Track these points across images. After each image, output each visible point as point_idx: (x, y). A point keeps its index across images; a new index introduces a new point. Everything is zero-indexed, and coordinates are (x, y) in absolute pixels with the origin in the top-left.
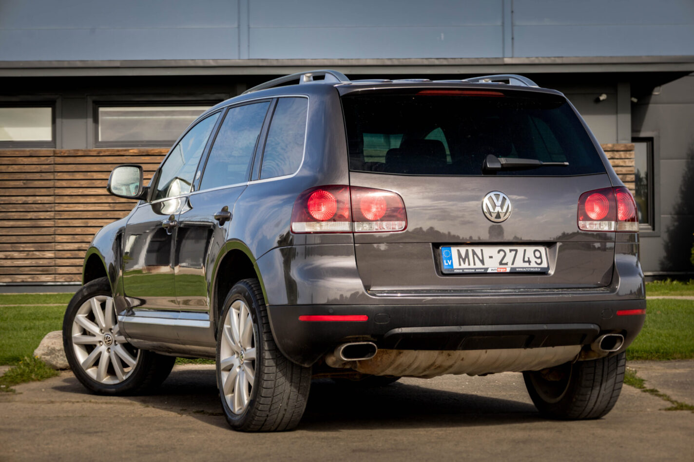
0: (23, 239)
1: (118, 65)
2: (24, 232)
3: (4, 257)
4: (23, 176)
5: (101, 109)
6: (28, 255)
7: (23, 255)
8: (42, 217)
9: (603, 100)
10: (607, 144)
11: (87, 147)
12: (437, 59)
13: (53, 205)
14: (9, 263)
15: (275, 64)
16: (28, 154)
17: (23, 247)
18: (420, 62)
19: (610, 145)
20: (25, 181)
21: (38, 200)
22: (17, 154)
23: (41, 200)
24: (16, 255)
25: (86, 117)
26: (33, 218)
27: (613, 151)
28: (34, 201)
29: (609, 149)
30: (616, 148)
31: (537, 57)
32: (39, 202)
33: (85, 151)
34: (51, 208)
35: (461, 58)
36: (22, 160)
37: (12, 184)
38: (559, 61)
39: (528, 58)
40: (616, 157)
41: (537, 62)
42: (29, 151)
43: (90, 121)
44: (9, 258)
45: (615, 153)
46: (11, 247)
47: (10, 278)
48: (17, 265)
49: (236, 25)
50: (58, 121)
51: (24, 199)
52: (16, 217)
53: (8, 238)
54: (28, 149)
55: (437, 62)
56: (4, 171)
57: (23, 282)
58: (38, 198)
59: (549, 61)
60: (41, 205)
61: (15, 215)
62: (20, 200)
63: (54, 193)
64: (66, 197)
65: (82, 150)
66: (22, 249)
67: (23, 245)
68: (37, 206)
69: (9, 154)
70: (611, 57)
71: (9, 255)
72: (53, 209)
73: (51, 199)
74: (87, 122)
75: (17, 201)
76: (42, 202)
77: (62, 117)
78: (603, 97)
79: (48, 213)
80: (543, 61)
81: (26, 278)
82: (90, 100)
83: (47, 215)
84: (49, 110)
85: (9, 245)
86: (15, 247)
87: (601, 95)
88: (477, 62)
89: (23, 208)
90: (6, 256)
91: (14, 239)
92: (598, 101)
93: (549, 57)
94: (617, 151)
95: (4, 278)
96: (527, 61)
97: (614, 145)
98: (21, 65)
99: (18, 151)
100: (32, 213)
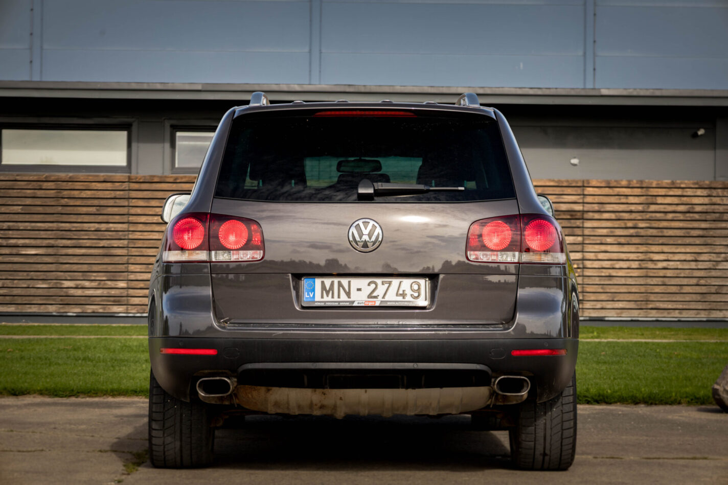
0: (95, 268)
1: (200, 88)
2: (96, 261)
3: (74, 286)
4: (96, 202)
5: (179, 134)
6: (99, 284)
7: (94, 284)
8: (115, 245)
9: (701, 135)
10: (704, 181)
11: (163, 173)
12: (531, 88)
13: (127, 233)
14: (79, 292)
15: (363, 90)
16: (102, 179)
17: (94, 276)
18: (513, 91)
19: (707, 182)
20: (98, 208)
21: (111, 228)
22: (91, 179)
23: (115, 228)
24: (87, 284)
25: (163, 141)
26: (106, 245)
27: (710, 188)
28: (107, 228)
29: (706, 187)
30: (713, 186)
31: (635, 89)
32: (113, 229)
33: (161, 177)
34: (125, 235)
35: (556, 88)
36: (95, 186)
37: (84, 210)
38: (658, 93)
39: (625, 89)
40: (714, 195)
41: (635, 93)
42: (103, 176)
43: (167, 146)
44: (80, 287)
45: (713, 190)
46: (83, 276)
47: (80, 308)
48: (87, 295)
49: (307, 50)
50: (134, 145)
51: (97, 226)
52: (88, 245)
53: (79, 266)
54: (102, 174)
55: (531, 92)
56: (77, 197)
57: (93, 312)
58: (111, 225)
59: (648, 93)
60: (114, 233)
61: (86, 243)
62: (93, 227)
63: (128, 220)
64: (141, 225)
65: (158, 177)
66: (93, 278)
67: (95, 274)
68: (110, 233)
69: (82, 179)
70: (712, 90)
71: (80, 284)
72: (126, 237)
73: (125, 226)
74: (163, 147)
75: (89, 228)
76: (116, 229)
77: (138, 141)
78: (701, 132)
79: (122, 241)
80: (642, 93)
81: (96, 309)
82: (167, 124)
83: (120, 244)
84: (124, 134)
85: (80, 274)
86: (86, 276)
87: (699, 129)
88: (573, 93)
89: (95, 235)
90: (77, 285)
91: (85, 268)
92: (695, 135)
93: (647, 89)
94: (715, 188)
95: (73, 308)
96: (625, 93)
97: (711, 182)
98: (99, 86)
99: (91, 176)
100: (105, 241)
